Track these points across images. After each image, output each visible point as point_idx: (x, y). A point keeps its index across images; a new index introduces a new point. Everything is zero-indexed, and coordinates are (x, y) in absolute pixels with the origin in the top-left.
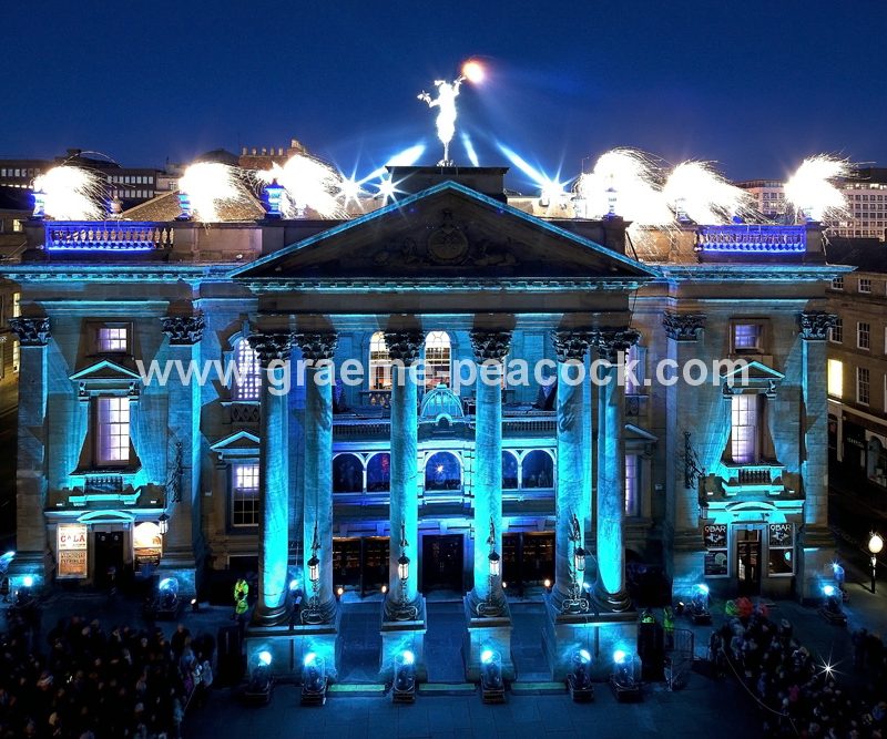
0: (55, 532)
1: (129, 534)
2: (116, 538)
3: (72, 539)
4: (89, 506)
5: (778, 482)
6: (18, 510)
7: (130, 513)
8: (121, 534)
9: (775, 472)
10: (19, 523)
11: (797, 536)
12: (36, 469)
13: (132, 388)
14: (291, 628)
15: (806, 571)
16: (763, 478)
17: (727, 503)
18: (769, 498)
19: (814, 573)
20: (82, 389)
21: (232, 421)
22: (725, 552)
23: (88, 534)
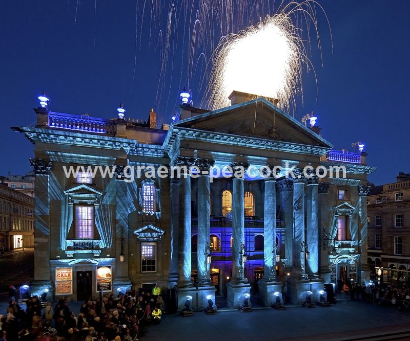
0: (54, 272)
1: (95, 272)
2: (88, 274)
3: (64, 275)
4: (75, 256)
5: (353, 247)
6: (35, 259)
7: (97, 261)
8: (90, 272)
9: (352, 243)
10: (35, 266)
11: (358, 268)
12: (45, 238)
13: (97, 200)
14: (197, 288)
15: (362, 280)
16: (348, 246)
17: (337, 256)
18: (350, 253)
19: (364, 280)
20: (70, 198)
21: (143, 221)
22: (336, 275)
23: (73, 272)
